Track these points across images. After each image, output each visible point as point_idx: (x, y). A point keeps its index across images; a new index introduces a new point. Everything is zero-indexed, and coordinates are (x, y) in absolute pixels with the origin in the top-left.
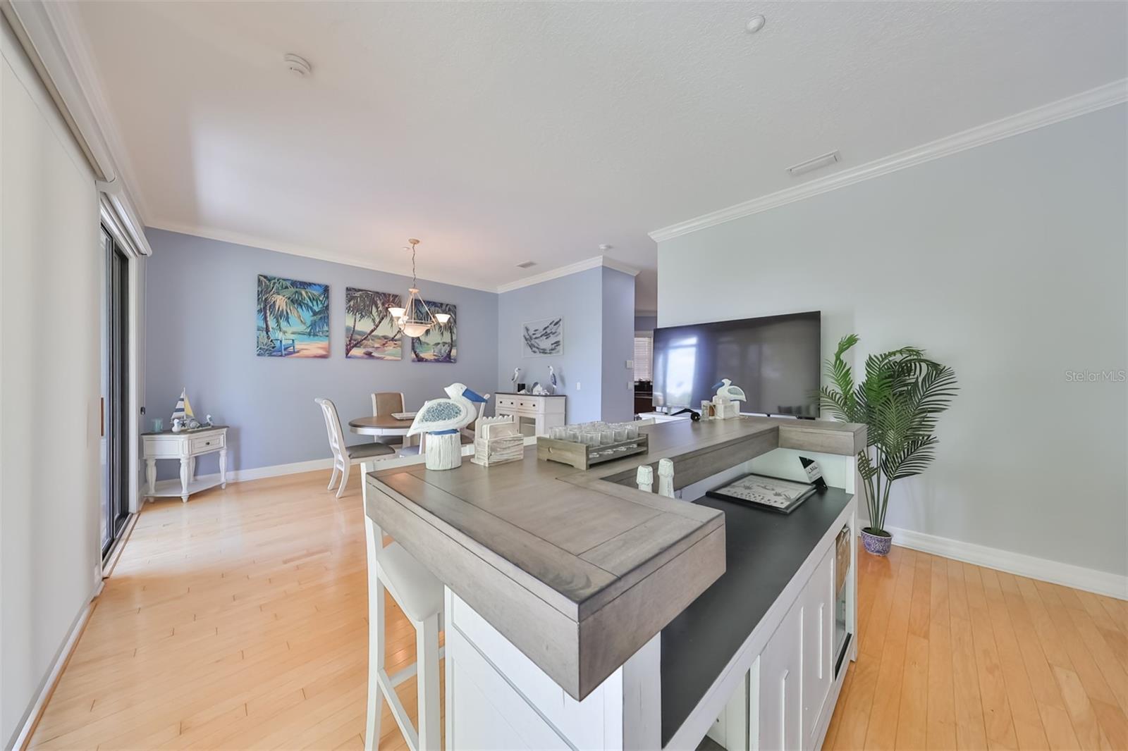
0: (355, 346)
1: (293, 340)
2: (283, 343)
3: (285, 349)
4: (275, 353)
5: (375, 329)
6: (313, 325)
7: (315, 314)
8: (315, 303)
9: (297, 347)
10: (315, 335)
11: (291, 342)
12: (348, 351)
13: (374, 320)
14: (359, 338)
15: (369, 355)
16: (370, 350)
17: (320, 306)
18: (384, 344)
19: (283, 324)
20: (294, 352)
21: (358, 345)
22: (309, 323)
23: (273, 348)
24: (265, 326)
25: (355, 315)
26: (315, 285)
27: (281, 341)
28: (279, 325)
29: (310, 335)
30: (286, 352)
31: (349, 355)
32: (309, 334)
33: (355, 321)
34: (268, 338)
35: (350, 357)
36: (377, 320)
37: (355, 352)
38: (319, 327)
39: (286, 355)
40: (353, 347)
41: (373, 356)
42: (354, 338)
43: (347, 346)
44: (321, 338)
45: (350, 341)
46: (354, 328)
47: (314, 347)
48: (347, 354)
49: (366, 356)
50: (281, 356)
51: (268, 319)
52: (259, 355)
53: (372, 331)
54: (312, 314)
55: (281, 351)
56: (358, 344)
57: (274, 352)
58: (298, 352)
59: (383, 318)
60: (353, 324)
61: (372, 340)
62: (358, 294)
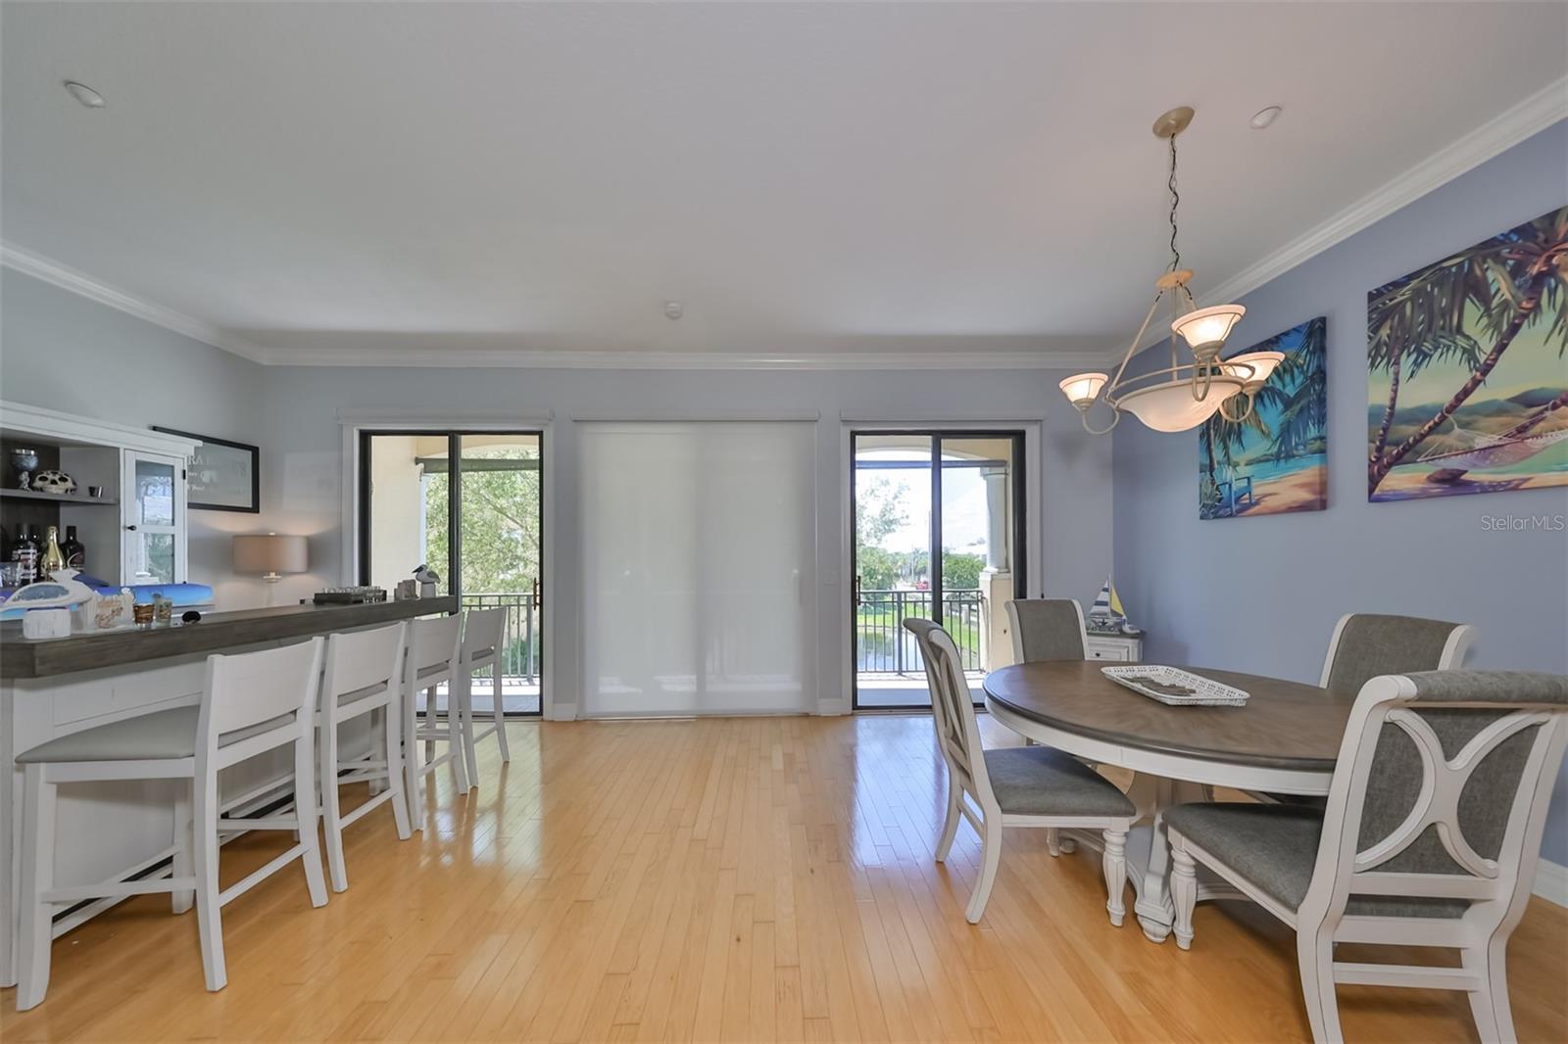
0: (1398, 460)
1: (1249, 478)
2: (1234, 488)
3: (1238, 499)
4: (1221, 512)
5: (1476, 383)
6: (1286, 431)
7: (1288, 403)
8: (1287, 378)
9: (1257, 491)
10: (1289, 456)
11: (1244, 483)
12: (1374, 481)
13: (1470, 354)
14: (1410, 431)
15: (1452, 482)
16: (1453, 463)
17: (1299, 380)
18: (1522, 430)
19: (1233, 447)
20: (1251, 505)
21: (1407, 457)
22: (1275, 431)
23: (1220, 500)
24: (1208, 462)
25: (1397, 363)
26: (1286, 334)
27: (1230, 486)
28: (1227, 454)
29: (1278, 460)
30: (1238, 507)
31: (1377, 492)
32: (1277, 457)
33: (1396, 382)
34: (1213, 483)
35: (1378, 500)
36: (1487, 344)
37: (1397, 479)
38: (1298, 434)
39: (1239, 511)
40: (1389, 466)
41: (1469, 484)
42: (1390, 437)
43: (1371, 464)
44: (1304, 461)
45: (1379, 449)
46: (1392, 407)
47: (1287, 485)
48: (1371, 491)
49: (1436, 489)
50: (1231, 516)
51: (1213, 447)
52: (1202, 518)
53: (1466, 392)
54: (1280, 406)
55: (1230, 506)
56: (1407, 453)
57: (1221, 508)
58: (1257, 503)
59: (1514, 329)
60: (1389, 394)
61: (1464, 426)
62: (1406, 292)
